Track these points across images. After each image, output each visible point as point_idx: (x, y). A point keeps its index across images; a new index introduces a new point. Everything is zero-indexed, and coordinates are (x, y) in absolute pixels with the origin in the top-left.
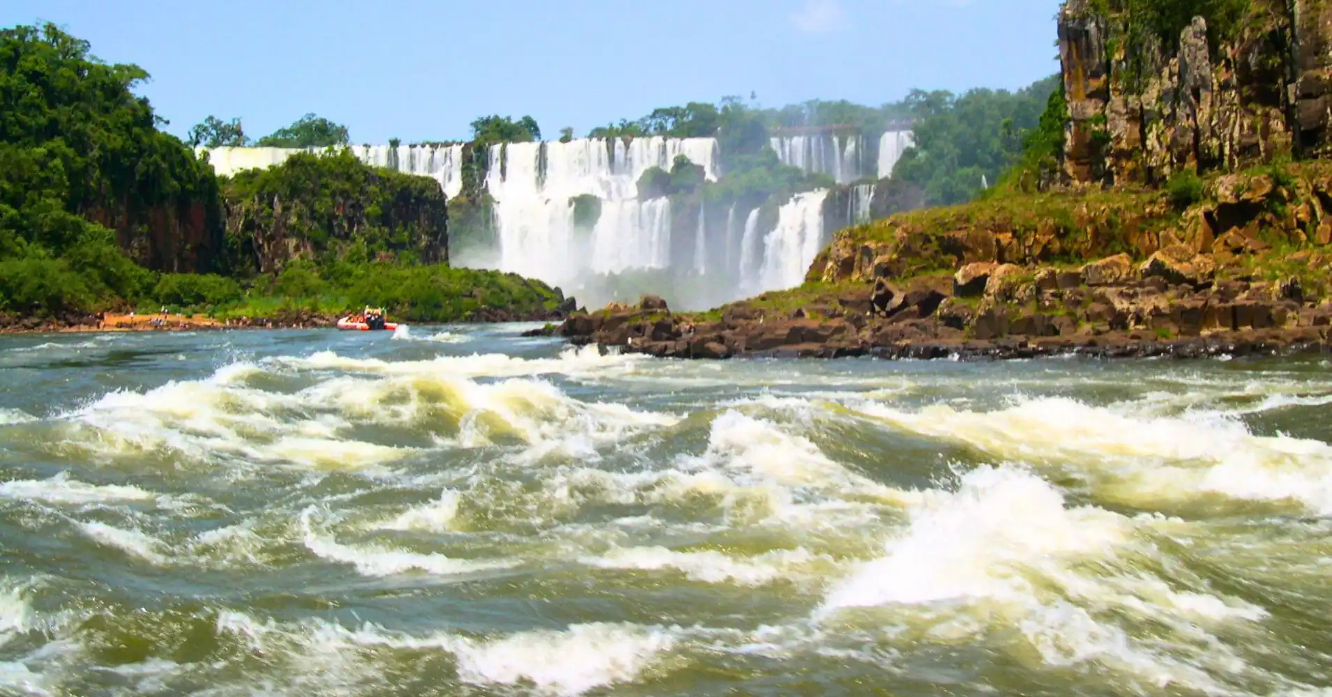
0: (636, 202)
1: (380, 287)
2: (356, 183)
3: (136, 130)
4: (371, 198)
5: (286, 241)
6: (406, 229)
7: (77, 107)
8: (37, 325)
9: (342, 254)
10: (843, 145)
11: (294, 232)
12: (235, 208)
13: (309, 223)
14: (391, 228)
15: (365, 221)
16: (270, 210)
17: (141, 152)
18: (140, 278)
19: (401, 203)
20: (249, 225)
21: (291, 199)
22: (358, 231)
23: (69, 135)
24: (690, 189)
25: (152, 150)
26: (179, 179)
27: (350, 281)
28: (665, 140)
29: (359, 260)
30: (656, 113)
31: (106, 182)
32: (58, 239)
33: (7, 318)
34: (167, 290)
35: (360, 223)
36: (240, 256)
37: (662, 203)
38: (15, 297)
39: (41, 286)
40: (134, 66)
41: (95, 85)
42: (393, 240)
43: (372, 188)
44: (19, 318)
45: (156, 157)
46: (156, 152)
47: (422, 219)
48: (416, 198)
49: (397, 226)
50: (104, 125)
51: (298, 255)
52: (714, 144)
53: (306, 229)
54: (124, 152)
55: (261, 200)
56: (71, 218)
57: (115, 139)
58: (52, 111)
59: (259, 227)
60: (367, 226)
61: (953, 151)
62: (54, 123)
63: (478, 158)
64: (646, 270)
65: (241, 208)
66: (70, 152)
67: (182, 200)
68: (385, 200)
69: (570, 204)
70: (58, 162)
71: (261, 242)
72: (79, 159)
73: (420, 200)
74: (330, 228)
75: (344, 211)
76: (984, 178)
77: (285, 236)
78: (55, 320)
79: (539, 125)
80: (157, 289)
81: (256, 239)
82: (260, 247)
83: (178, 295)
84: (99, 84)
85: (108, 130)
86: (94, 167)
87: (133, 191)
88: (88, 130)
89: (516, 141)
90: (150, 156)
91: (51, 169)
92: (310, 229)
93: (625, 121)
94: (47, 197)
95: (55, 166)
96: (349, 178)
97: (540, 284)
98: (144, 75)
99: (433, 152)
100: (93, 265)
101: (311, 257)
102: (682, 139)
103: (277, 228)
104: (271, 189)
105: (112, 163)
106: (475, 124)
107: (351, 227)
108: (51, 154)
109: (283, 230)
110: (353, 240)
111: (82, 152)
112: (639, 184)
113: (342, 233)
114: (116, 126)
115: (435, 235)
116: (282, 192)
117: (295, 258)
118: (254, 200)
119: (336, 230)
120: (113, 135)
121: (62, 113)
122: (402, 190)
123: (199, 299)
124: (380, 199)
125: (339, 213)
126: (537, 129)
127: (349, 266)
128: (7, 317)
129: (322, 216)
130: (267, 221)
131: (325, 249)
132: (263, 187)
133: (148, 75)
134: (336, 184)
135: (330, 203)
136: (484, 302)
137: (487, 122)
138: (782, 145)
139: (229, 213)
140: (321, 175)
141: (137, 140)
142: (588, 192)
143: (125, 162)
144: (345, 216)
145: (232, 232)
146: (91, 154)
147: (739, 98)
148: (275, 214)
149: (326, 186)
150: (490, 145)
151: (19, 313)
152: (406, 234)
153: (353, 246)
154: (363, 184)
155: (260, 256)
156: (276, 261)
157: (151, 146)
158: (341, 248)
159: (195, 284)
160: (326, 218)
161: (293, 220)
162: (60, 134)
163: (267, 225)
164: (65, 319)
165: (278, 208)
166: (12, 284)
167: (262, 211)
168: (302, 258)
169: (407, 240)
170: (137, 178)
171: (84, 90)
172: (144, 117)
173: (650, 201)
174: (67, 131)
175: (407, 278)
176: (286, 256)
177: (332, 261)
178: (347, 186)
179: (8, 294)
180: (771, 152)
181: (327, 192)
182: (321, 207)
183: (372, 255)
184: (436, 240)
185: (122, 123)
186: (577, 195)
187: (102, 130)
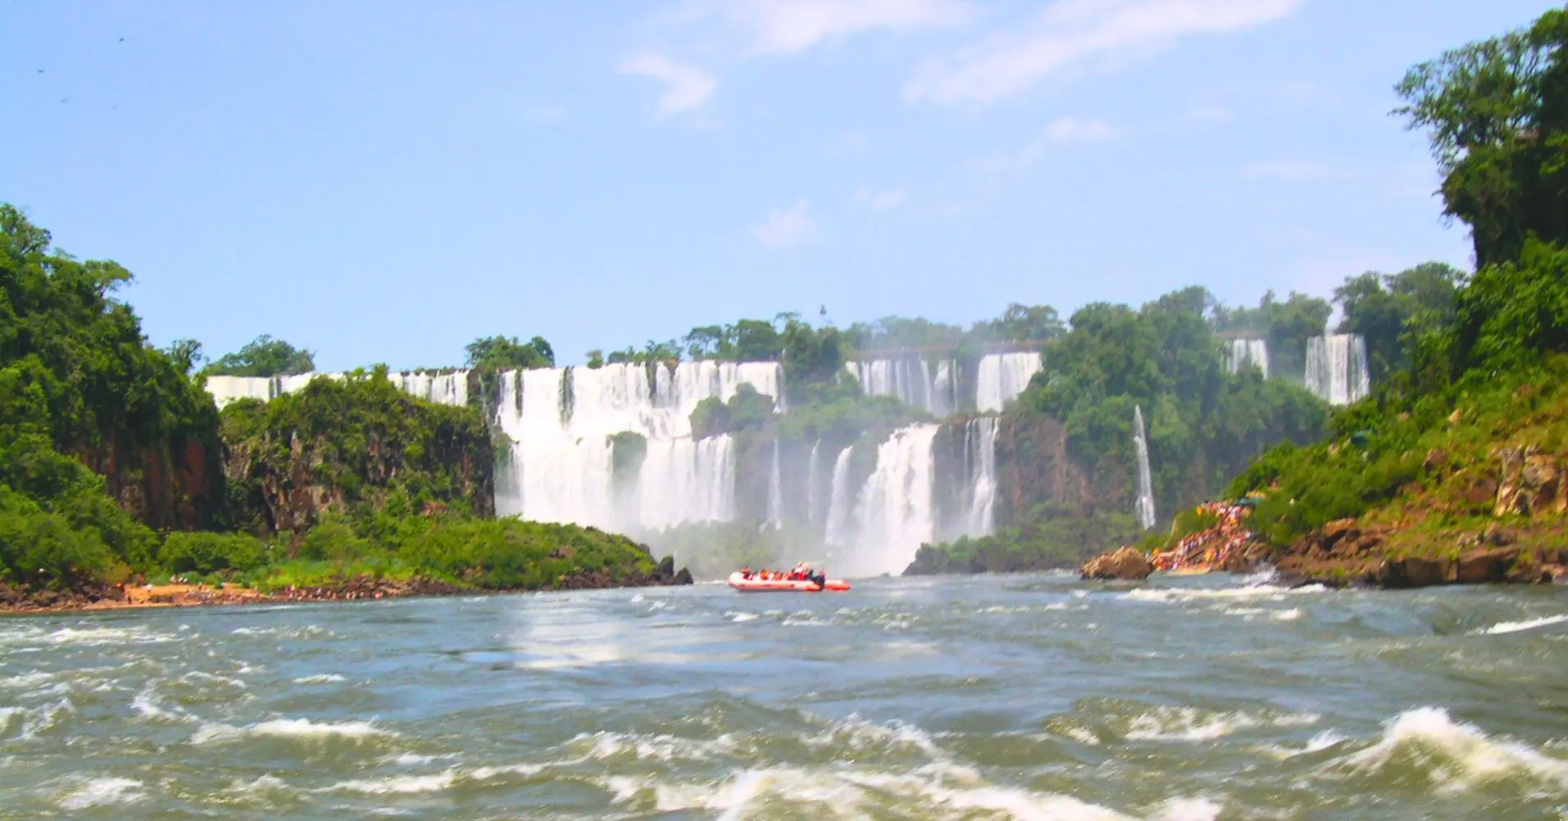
0: (689, 441)
1: (440, 546)
2: (393, 416)
3: (124, 346)
4: (411, 434)
5: (309, 489)
6: (447, 473)
7: (52, 315)
8: (54, 600)
9: (380, 504)
10: (933, 372)
11: (318, 476)
12: (237, 448)
13: (337, 465)
14: (431, 472)
15: (404, 463)
16: (287, 450)
17: (130, 377)
18: (143, 538)
19: (441, 441)
20: (258, 470)
21: (314, 435)
22: (396, 476)
23: (44, 351)
24: (759, 424)
25: (146, 372)
26: (174, 410)
27: (395, 539)
28: (718, 365)
29: (402, 513)
30: (695, 333)
31: (91, 414)
32: (45, 486)
33: (11, 593)
34: (177, 553)
35: (399, 466)
36: (246, 509)
37: (724, 442)
38: (19, 563)
39: (52, 549)
40: (112, 263)
41: (68, 287)
42: (436, 488)
43: (410, 421)
44: (29, 592)
45: (152, 381)
46: (152, 375)
47: (465, 460)
48: (459, 435)
49: (437, 469)
50: (84, 338)
51: (328, 509)
52: (777, 370)
53: (335, 473)
54: (111, 373)
55: (274, 437)
56: (63, 460)
57: (99, 357)
58: (22, 319)
59: (272, 472)
60: (408, 470)
61: (1099, 376)
62: (24, 334)
63: (488, 388)
64: (709, 524)
65: (245, 448)
66: (48, 373)
67: (178, 438)
68: (426, 438)
69: (608, 444)
70: (35, 386)
71: (274, 491)
72: (57, 383)
73: (464, 438)
74: (363, 472)
75: (379, 450)
76: (1138, 409)
77: (308, 483)
78: (70, 594)
79: (553, 347)
80: (163, 552)
81: (269, 489)
82: (274, 497)
83: (191, 559)
84: (74, 285)
85: (90, 346)
86: (74, 393)
87: (123, 426)
88: (66, 346)
89: (533, 367)
90: (144, 379)
91: (28, 396)
92: (340, 474)
93: (653, 343)
94: (29, 431)
95: (34, 393)
96: (385, 409)
97: (626, 540)
98: (125, 275)
99: (431, 381)
100: (90, 521)
101: (342, 511)
102: (738, 364)
103: (296, 473)
104: (287, 424)
105: (96, 387)
106: (471, 348)
107: (388, 472)
108: (26, 377)
109: (304, 476)
110: (392, 488)
111: (61, 375)
112: (693, 418)
113: (378, 479)
114: (98, 340)
115: (480, 480)
116: (302, 427)
117: (323, 510)
118: (263, 438)
119: (371, 475)
120: (97, 353)
121: (33, 321)
122: (442, 424)
123: (220, 564)
124: (421, 436)
125: (374, 453)
126: (550, 353)
127: (391, 521)
128: (9, 590)
129: (354, 457)
130: (282, 465)
131: (359, 499)
132: (275, 421)
133: (132, 276)
134: (371, 417)
135: (364, 441)
136: (577, 563)
137: (486, 345)
138: (860, 370)
139: (228, 456)
140: (350, 405)
141: (125, 358)
142: (626, 429)
143: (113, 387)
144: (382, 457)
145: (235, 478)
146: (70, 378)
147: (797, 315)
148: (293, 454)
149: (357, 419)
150: (501, 372)
151: (27, 586)
152: (448, 479)
153: (393, 496)
154: (401, 417)
155: (273, 508)
156: (296, 515)
157: (144, 367)
158: (378, 498)
159: (212, 545)
160: (359, 458)
161: (318, 463)
162: (34, 349)
163: (282, 470)
164: (85, 594)
165: (298, 448)
166: (14, 547)
167: (276, 450)
168: (330, 509)
169: (450, 488)
170: (128, 408)
171: (58, 292)
172: (127, 330)
173: (708, 439)
174: (42, 348)
175: (473, 534)
176: (310, 509)
177: (369, 514)
178: (384, 419)
179: (10, 560)
180: (849, 379)
181: (358, 426)
182: (352, 445)
183: (419, 506)
184: (481, 485)
185: (107, 337)
186: (615, 432)
187: (83, 346)
